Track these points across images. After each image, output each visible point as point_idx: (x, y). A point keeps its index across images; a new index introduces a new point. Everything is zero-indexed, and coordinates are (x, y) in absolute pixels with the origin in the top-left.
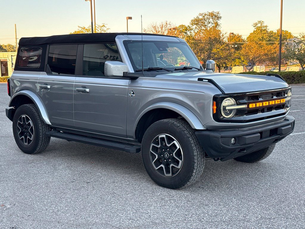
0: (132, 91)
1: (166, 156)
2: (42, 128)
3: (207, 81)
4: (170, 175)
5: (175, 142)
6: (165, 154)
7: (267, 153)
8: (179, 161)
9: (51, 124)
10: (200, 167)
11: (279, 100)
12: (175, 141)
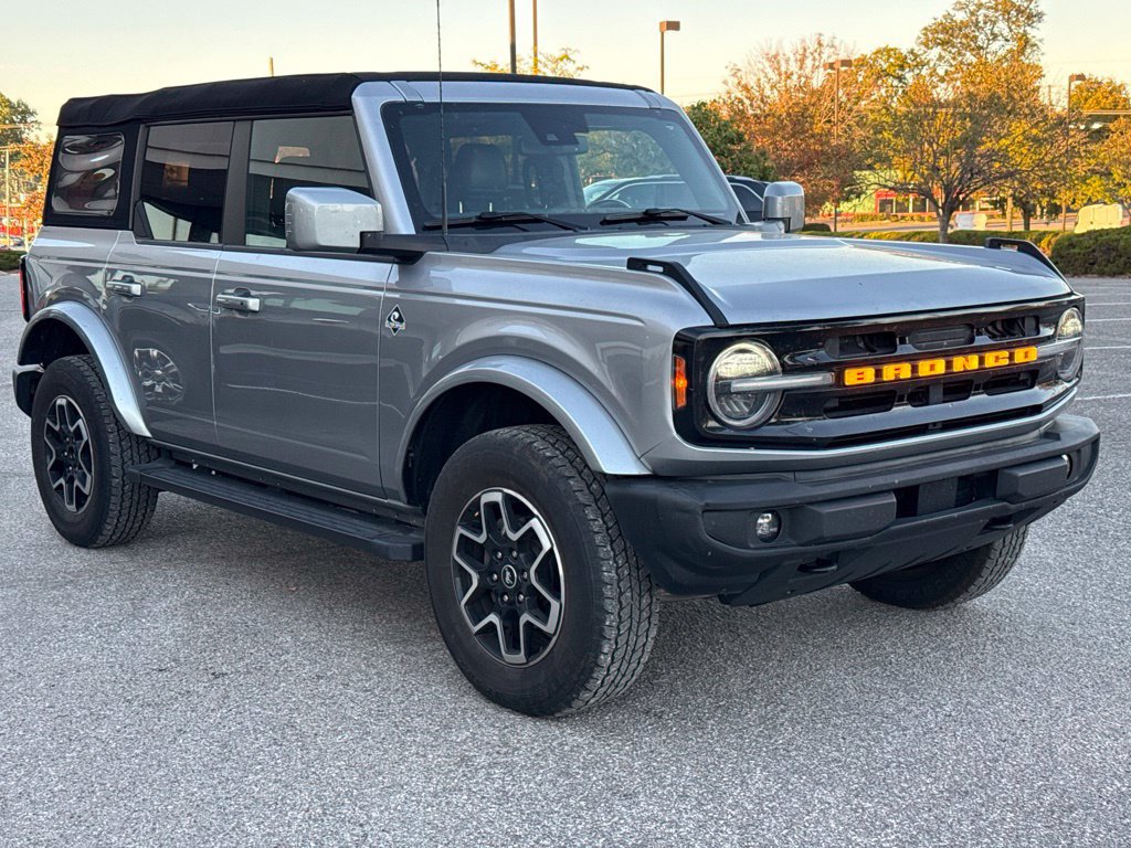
0: (397, 310)
1: (507, 579)
2: (119, 450)
3: (660, 269)
4: (520, 657)
5: (537, 525)
6: (505, 572)
7: (985, 573)
8: (549, 604)
9: (148, 434)
10: (634, 630)
11: (1006, 353)
12: (535, 520)
